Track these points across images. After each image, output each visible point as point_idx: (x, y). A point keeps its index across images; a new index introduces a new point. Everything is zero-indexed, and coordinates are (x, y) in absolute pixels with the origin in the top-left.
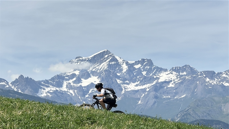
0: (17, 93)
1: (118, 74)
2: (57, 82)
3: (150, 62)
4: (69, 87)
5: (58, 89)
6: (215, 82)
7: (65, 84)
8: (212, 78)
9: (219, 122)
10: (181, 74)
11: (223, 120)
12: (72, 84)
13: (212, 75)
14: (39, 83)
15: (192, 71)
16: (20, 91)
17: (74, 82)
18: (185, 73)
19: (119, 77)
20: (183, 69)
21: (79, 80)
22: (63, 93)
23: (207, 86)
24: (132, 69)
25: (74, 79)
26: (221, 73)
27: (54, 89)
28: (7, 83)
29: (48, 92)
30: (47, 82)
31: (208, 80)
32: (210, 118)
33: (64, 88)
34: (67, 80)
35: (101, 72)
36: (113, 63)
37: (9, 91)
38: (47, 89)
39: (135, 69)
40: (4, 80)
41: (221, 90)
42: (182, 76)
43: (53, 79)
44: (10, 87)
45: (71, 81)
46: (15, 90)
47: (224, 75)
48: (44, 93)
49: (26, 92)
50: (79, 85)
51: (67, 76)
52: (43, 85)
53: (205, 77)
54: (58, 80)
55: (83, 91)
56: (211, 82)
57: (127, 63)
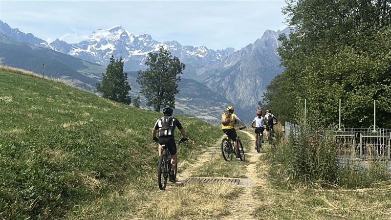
0: (54, 51)
1: (127, 44)
2: (83, 45)
3: (150, 37)
4: (92, 49)
5: (84, 50)
6: (193, 54)
7: (89, 47)
8: (191, 51)
9: (193, 81)
10: (170, 46)
11: (196, 80)
12: (94, 48)
13: (191, 49)
14: (71, 45)
15: (178, 45)
16: (56, 50)
17: (96, 47)
18: (173, 46)
19: (127, 46)
20: (172, 43)
21: (99, 46)
22: (87, 53)
23: (188, 56)
24: (137, 40)
25: (96, 44)
26: (198, 48)
27: (81, 50)
28: (47, 44)
29: (77, 52)
30: (76, 45)
31: (188, 52)
32: (188, 78)
33: (88, 51)
34: (90, 45)
35: (116, 41)
36: (124, 35)
37: (48, 50)
38: (76, 50)
39: (139, 41)
40: (45, 42)
41: (196, 59)
42: (171, 48)
43: (80, 43)
44: (49, 47)
45: (93, 46)
46: (53, 49)
47: (200, 50)
48: (73, 53)
49: (61, 51)
50: (99, 49)
51: (91, 42)
52: (73, 47)
53: (187, 50)
54: (85, 45)
55: (102, 53)
56: (190, 53)
57: (134, 36)
